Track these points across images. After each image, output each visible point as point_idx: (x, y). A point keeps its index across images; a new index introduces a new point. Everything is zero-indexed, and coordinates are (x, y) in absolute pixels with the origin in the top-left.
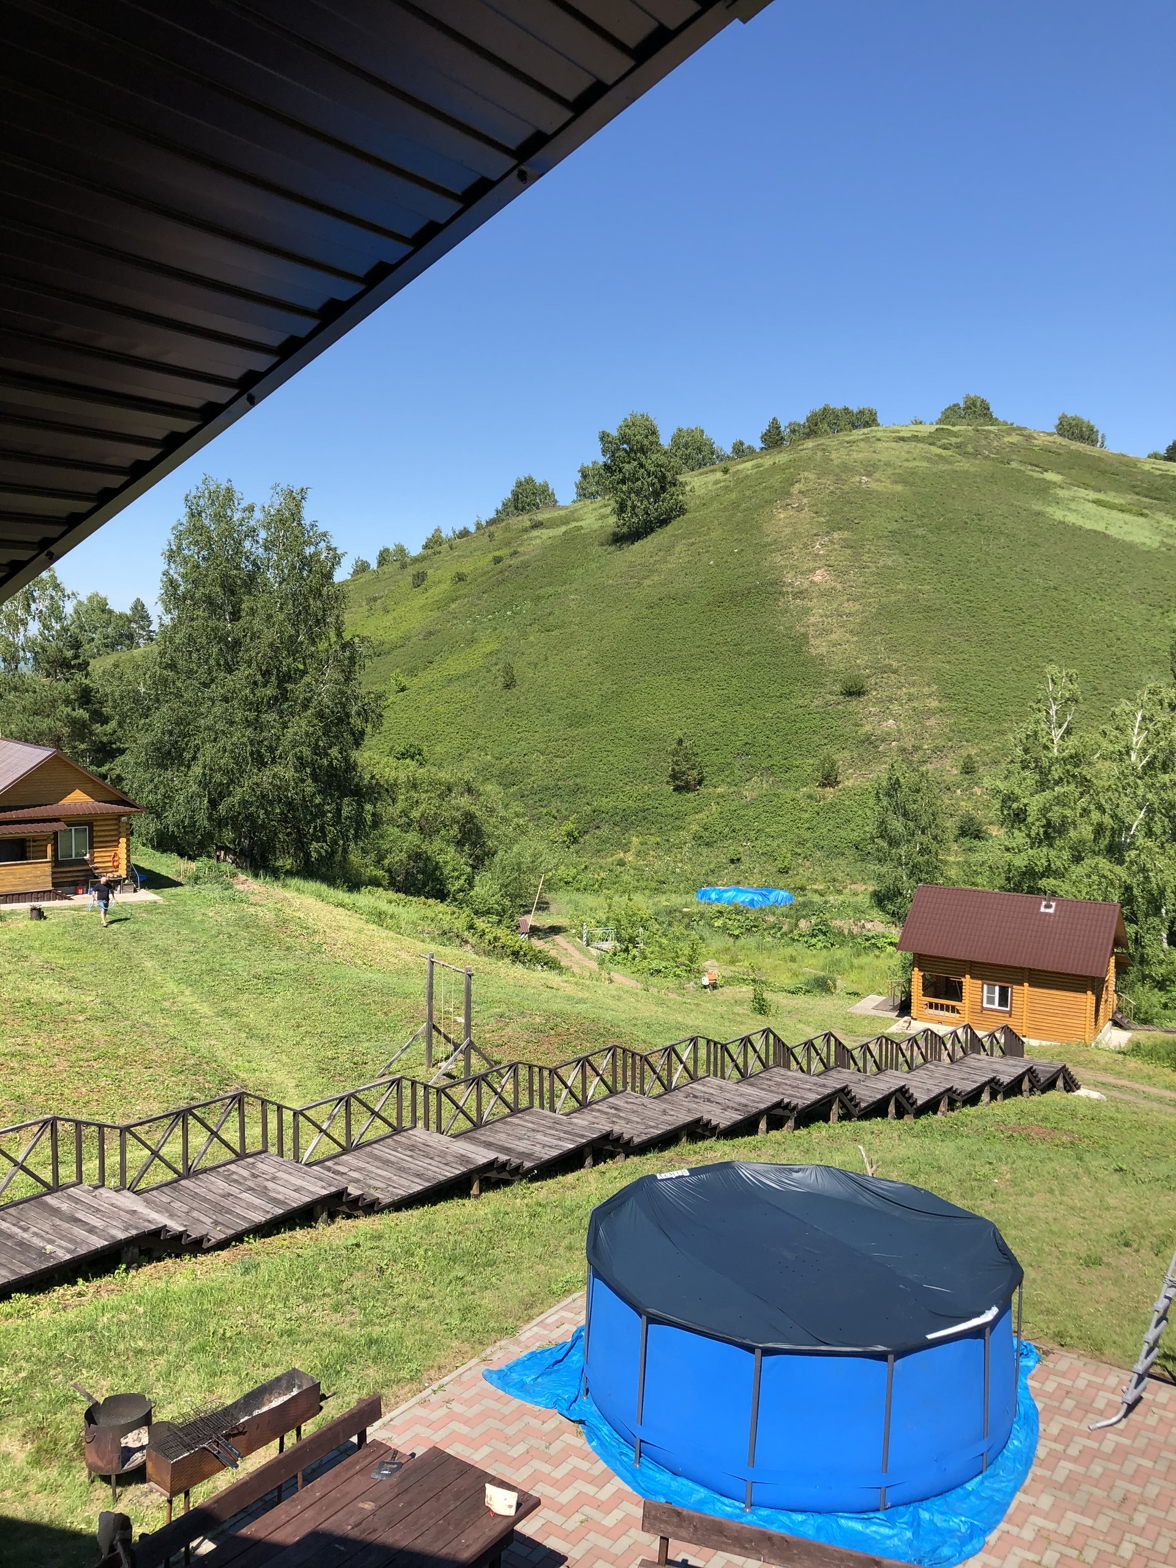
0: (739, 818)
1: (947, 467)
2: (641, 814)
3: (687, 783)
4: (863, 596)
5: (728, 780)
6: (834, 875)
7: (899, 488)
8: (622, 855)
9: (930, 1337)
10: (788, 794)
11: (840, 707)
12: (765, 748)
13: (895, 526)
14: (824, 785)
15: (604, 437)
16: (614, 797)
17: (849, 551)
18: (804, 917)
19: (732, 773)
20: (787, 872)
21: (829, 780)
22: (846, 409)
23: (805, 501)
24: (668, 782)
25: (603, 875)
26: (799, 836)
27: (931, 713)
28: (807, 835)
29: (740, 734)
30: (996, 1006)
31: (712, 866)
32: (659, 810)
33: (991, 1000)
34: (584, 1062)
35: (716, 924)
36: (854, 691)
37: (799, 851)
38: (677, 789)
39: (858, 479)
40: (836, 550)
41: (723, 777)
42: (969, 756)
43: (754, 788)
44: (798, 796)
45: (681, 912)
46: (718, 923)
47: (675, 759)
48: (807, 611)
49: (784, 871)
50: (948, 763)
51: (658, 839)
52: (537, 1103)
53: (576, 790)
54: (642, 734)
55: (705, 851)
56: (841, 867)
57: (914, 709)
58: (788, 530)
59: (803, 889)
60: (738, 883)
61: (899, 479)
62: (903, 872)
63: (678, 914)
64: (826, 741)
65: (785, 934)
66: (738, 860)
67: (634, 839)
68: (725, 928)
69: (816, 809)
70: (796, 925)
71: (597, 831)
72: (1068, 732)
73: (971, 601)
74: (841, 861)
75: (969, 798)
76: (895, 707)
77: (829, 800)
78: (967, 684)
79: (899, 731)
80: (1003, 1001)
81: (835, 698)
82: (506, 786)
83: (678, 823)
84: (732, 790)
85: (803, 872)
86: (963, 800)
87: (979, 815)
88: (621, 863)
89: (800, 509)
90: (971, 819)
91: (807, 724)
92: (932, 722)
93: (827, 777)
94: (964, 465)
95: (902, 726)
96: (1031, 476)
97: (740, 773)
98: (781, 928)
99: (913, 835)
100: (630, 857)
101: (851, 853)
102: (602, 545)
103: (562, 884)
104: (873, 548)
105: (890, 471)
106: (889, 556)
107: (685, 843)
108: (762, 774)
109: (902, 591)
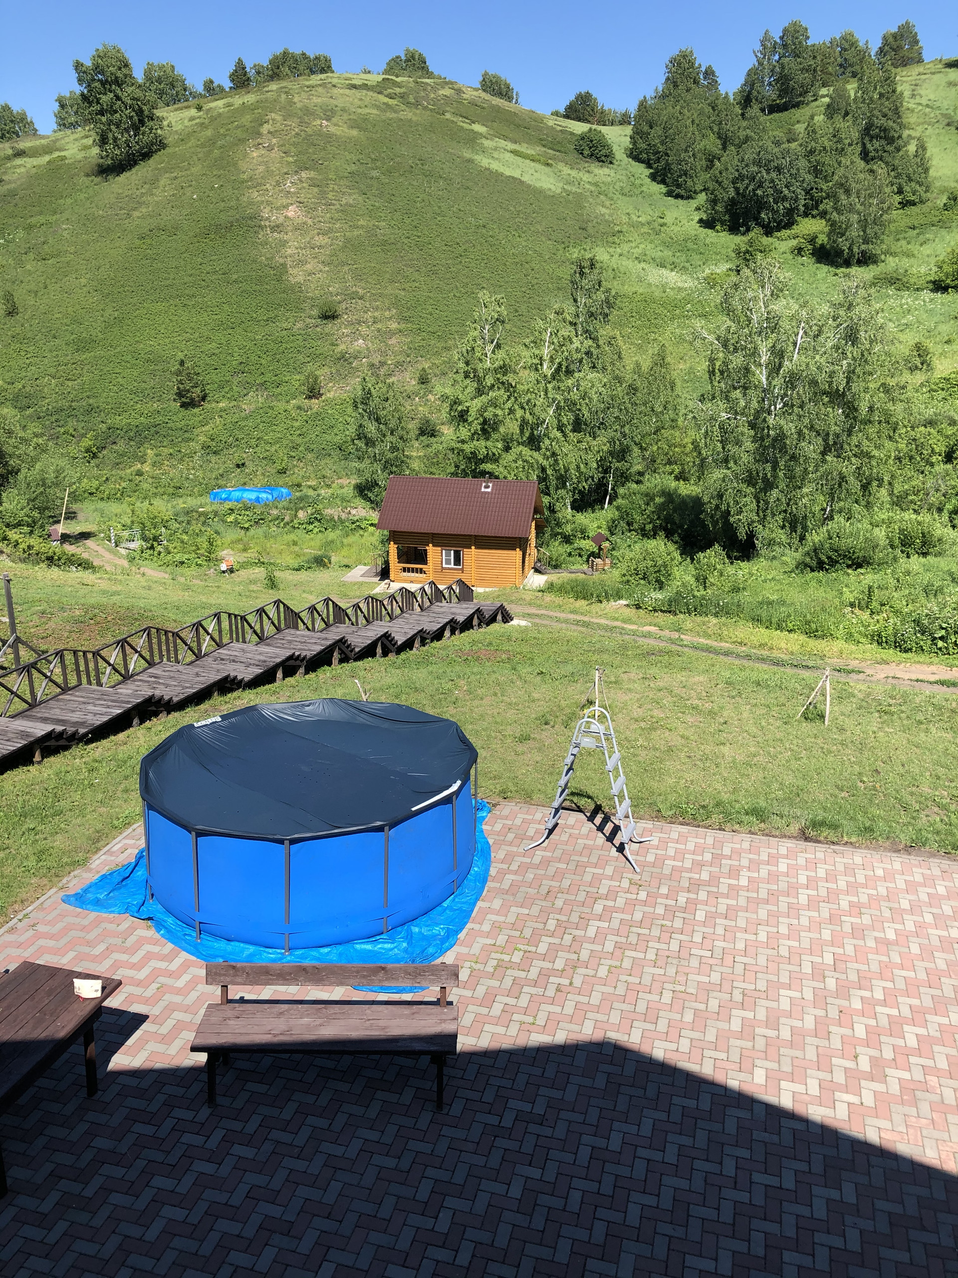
0: (241, 428)
1: (394, 115)
2: (153, 430)
3: (192, 399)
4: (330, 230)
5: (229, 395)
6: (324, 473)
7: (355, 132)
8: (139, 466)
9: (413, 809)
10: (280, 406)
11: (318, 329)
12: (258, 366)
13: (353, 168)
14: (309, 397)
15: (78, 66)
16: (125, 415)
17: (316, 190)
18: (302, 509)
19: (231, 389)
20: (285, 473)
21: (314, 393)
22: (304, 54)
23: (274, 141)
24: (175, 400)
25: (124, 484)
26: (292, 441)
27: (392, 333)
28: (299, 440)
29: (236, 355)
30: (452, 566)
31: (221, 471)
32: (169, 425)
33: (448, 562)
34: (123, 643)
35: (229, 520)
36: (329, 316)
37: (293, 454)
38: (184, 405)
39: (319, 122)
40: (304, 188)
41: (223, 393)
42: (423, 369)
43: (252, 402)
44: (289, 407)
45: (197, 512)
46: (231, 519)
47: (179, 378)
48: (284, 244)
49: (282, 472)
50: (407, 375)
51: (171, 451)
52: (84, 680)
53: (90, 410)
54: (146, 357)
55: (214, 458)
56: (328, 466)
57: (379, 330)
58: (261, 168)
59: (299, 485)
60: (245, 484)
61: (354, 124)
62: (378, 467)
63: (194, 514)
64: (309, 359)
65: (288, 523)
66: (243, 464)
67: (149, 451)
68: (236, 523)
69: (305, 418)
70: (296, 516)
71: (114, 446)
72: (498, 346)
73: (419, 237)
74: (328, 460)
75: (425, 404)
76: (363, 329)
77: (315, 410)
78: (419, 308)
79: (368, 349)
80: (457, 561)
81: (313, 321)
82: (22, 409)
83: (187, 435)
84: (231, 405)
85: (298, 472)
86: (421, 405)
87: (433, 418)
88: (140, 473)
89: (270, 149)
90: (427, 421)
91: (292, 345)
92: (393, 341)
93: (312, 390)
94: (408, 114)
95: (370, 345)
96: (462, 127)
97: (238, 389)
98: (283, 520)
99: (384, 436)
100: (146, 468)
101: (336, 454)
102: (88, 175)
103: (86, 495)
104: (336, 187)
105: (345, 117)
106: (350, 194)
107: (195, 453)
108: (257, 390)
109: (362, 227)
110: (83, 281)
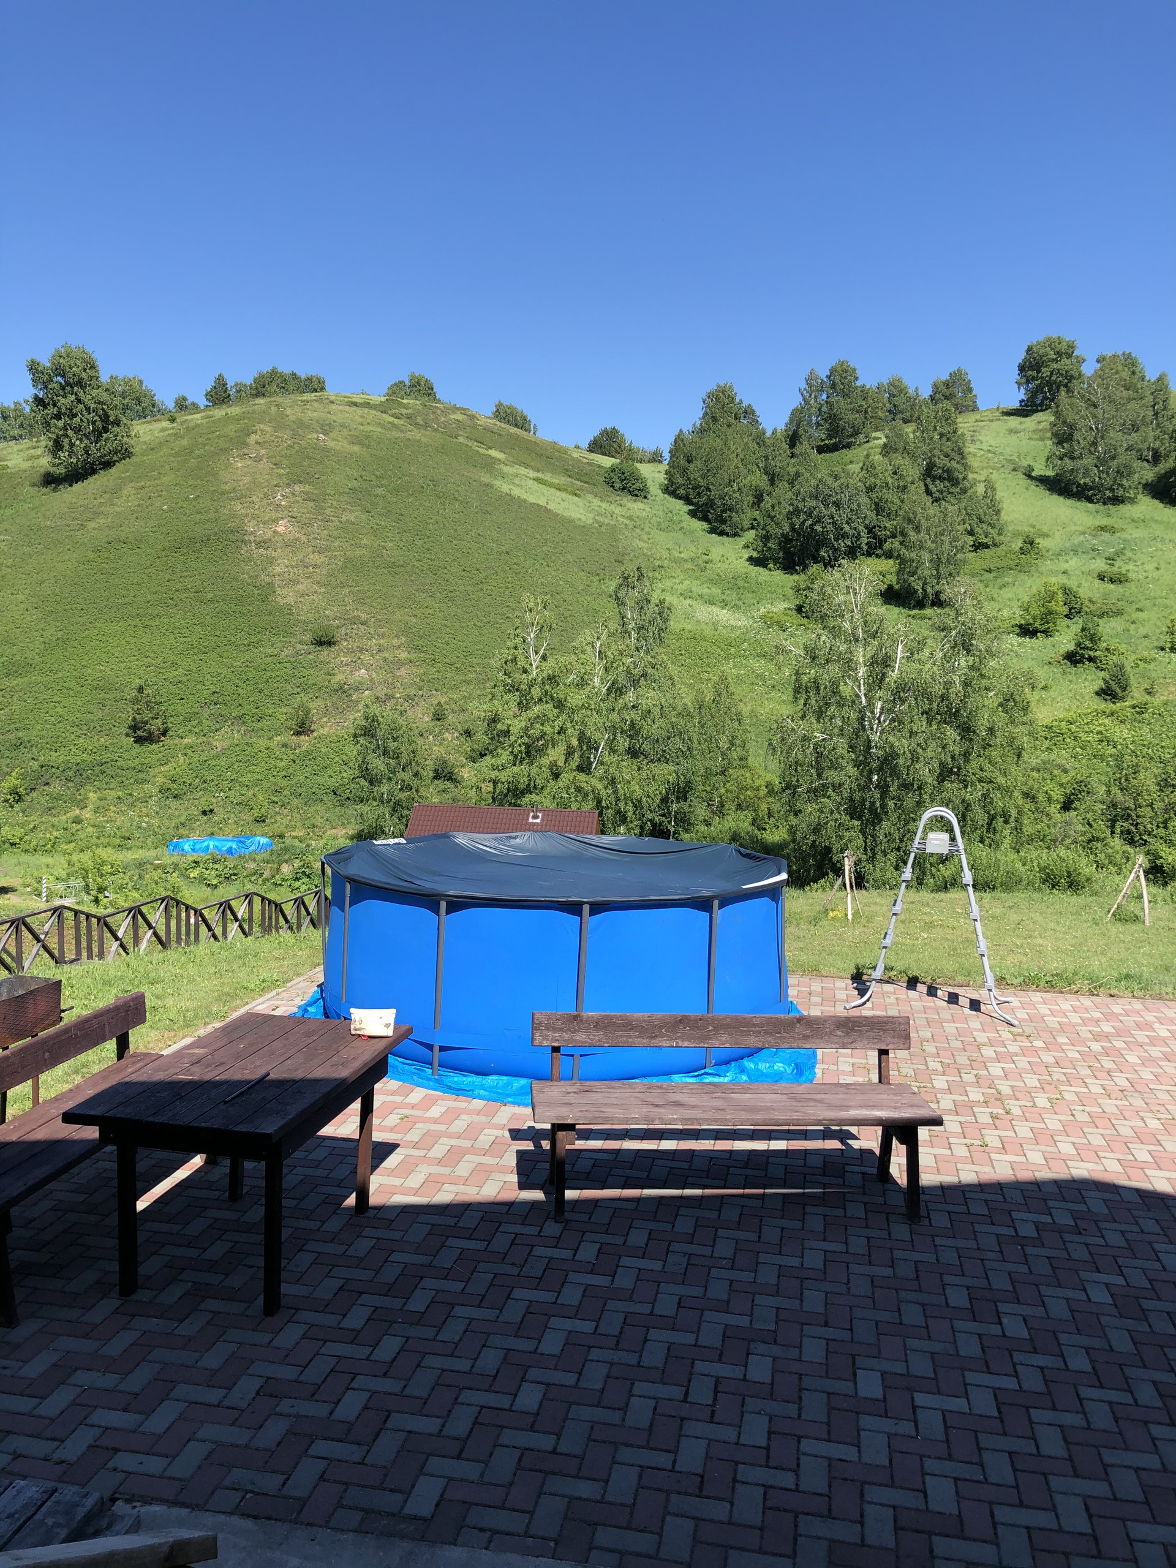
0: (210, 768)
2: (97, 769)
3: (150, 734)
5: (196, 730)
6: (313, 821)
7: (356, 449)
8: (77, 812)
9: (744, 887)
10: (263, 743)
11: (311, 657)
14: (298, 733)
15: (33, 367)
17: (311, 504)
18: (286, 862)
19: (200, 723)
20: (264, 821)
21: (302, 729)
22: (294, 375)
23: (263, 452)
24: (127, 735)
25: (56, 834)
26: (275, 784)
27: (401, 664)
28: (284, 783)
29: (207, 683)
31: (183, 819)
32: (119, 763)
34: (136, 912)
35: (192, 875)
36: (324, 642)
37: (276, 799)
38: (139, 740)
40: (298, 502)
41: (190, 727)
42: (439, 704)
43: (226, 738)
44: (272, 745)
45: (152, 864)
47: (136, 707)
48: (272, 561)
49: (260, 820)
50: (419, 711)
51: (120, 794)
53: (19, 744)
54: (95, 683)
55: (174, 804)
56: (319, 813)
57: (385, 660)
58: (247, 479)
59: (281, 836)
60: (212, 834)
61: (356, 440)
62: (386, 810)
63: (149, 866)
64: (299, 690)
65: (267, 880)
66: (211, 811)
67: (91, 795)
68: (201, 879)
69: (292, 757)
70: (278, 870)
71: (46, 788)
73: (432, 560)
74: (320, 807)
75: (441, 744)
76: (366, 657)
77: (304, 748)
78: (434, 637)
79: (371, 680)
81: (305, 647)
83: (141, 775)
84: (200, 740)
85: (280, 822)
86: (435, 745)
87: (452, 758)
88: (77, 821)
89: (258, 459)
90: (445, 762)
91: (278, 673)
92: (402, 672)
93: (302, 725)
94: (415, 434)
95: (374, 675)
96: (478, 451)
97: (208, 723)
98: (262, 874)
99: (394, 773)
100: (87, 814)
101: (329, 799)
102: (34, 485)
103: (7, 845)
104: (335, 503)
105: (345, 432)
106: (352, 512)
107: (150, 797)
108: (232, 724)
109: (366, 546)
110: (21, 597)
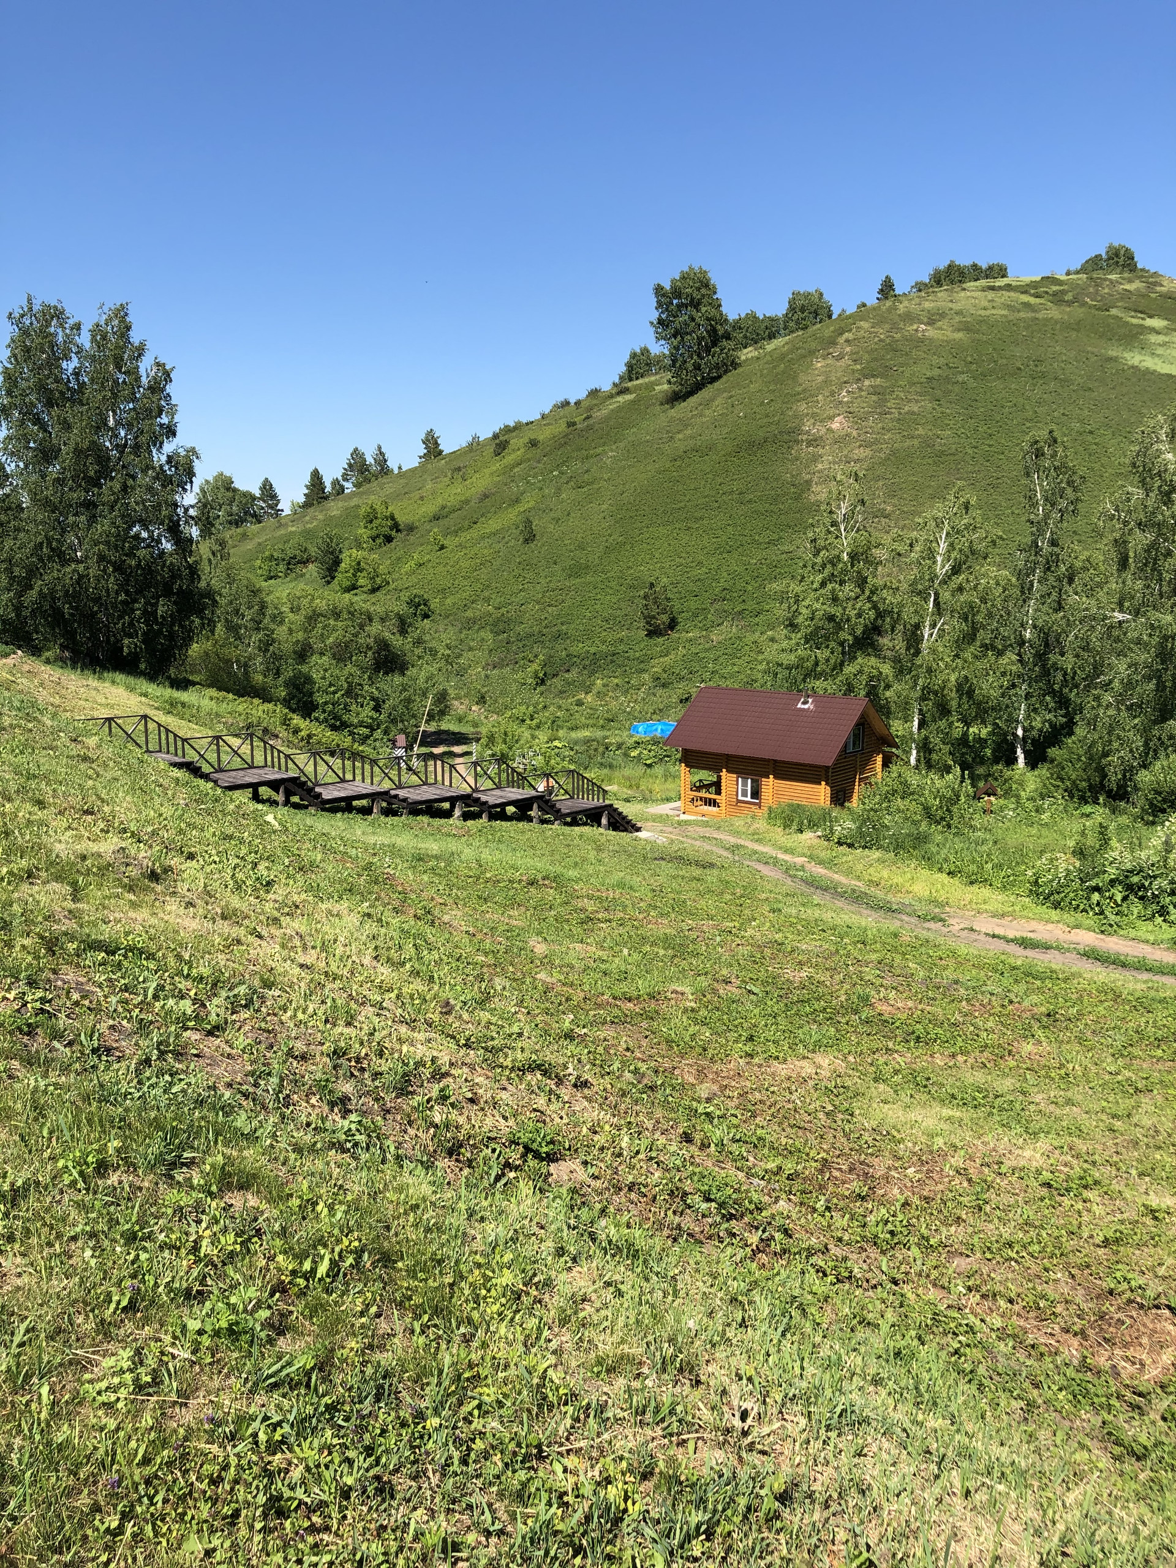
0: (700, 660)
1: (1030, 315)
2: (610, 659)
3: (659, 627)
4: (876, 442)
5: (701, 624)
7: (959, 335)
8: (583, 696)
10: (752, 637)
12: (740, 593)
13: (936, 372)
15: (659, 290)
16: (589, 642)
17: (874, 398)
19: (706, 618)
22: (975, 265)
23: (848, 349)
25: (559, 714)
29: (722, 580)
30: (749, 799)
32: (627, 654)
33: (744, 794)
38: (649, 634)
39: (915, 327)
40: (861, 397)
41: (696, 622)
43: (722, 633)
44: (761, 639)
46: (635, 753)
48: (816, 458)
51: (620, 681)
58: (820, 379)
61: (966, 328)
66: (687, 699)
67: (598, 681)
71: (565, 674)
80: (756, 794)
84: (701, 634)
89: (840, 357)
96: (1127, 323)
97: (713, 618)
100: (589, 698)
102: (662, 404)
104: (902, 395)
106: (917, 401)
107: (643, 685)
108: (733, 619)
109: (919, 436)
